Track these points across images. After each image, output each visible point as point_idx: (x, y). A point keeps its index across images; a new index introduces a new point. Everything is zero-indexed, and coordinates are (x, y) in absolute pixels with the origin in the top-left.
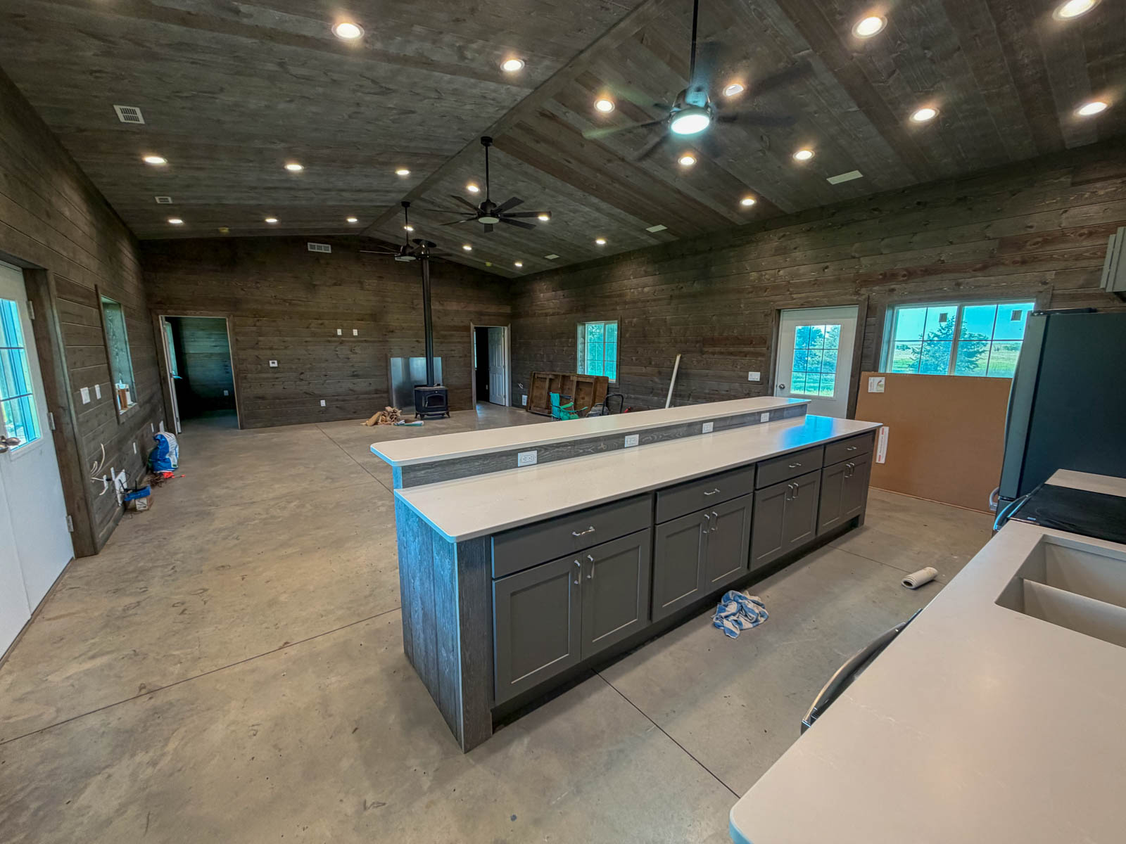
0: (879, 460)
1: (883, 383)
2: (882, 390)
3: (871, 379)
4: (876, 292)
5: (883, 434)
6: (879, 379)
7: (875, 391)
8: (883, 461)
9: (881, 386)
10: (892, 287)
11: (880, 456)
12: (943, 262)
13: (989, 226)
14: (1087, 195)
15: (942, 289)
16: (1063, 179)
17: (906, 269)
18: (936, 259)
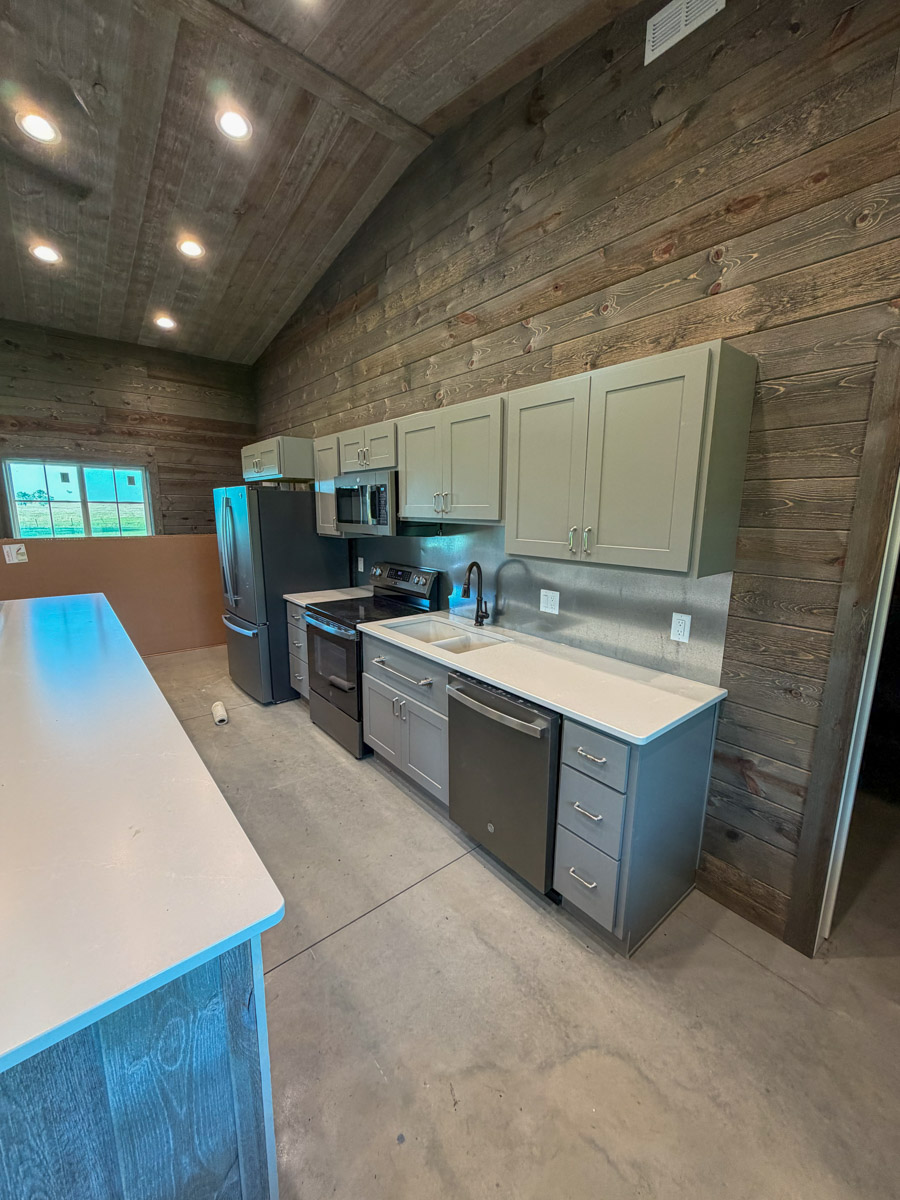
1: (23, 550)
2: (25, 559)
3: (6, 548)
6: (17, 546)
7: (16, 561)
9: (22, 554)
10: (2, 436)
12: (56, 418)
13: (92, 392)
14: (160, 389)
15: (62, 447)
16: (141, 369)
17: (14, 418)
18: (47, 414)
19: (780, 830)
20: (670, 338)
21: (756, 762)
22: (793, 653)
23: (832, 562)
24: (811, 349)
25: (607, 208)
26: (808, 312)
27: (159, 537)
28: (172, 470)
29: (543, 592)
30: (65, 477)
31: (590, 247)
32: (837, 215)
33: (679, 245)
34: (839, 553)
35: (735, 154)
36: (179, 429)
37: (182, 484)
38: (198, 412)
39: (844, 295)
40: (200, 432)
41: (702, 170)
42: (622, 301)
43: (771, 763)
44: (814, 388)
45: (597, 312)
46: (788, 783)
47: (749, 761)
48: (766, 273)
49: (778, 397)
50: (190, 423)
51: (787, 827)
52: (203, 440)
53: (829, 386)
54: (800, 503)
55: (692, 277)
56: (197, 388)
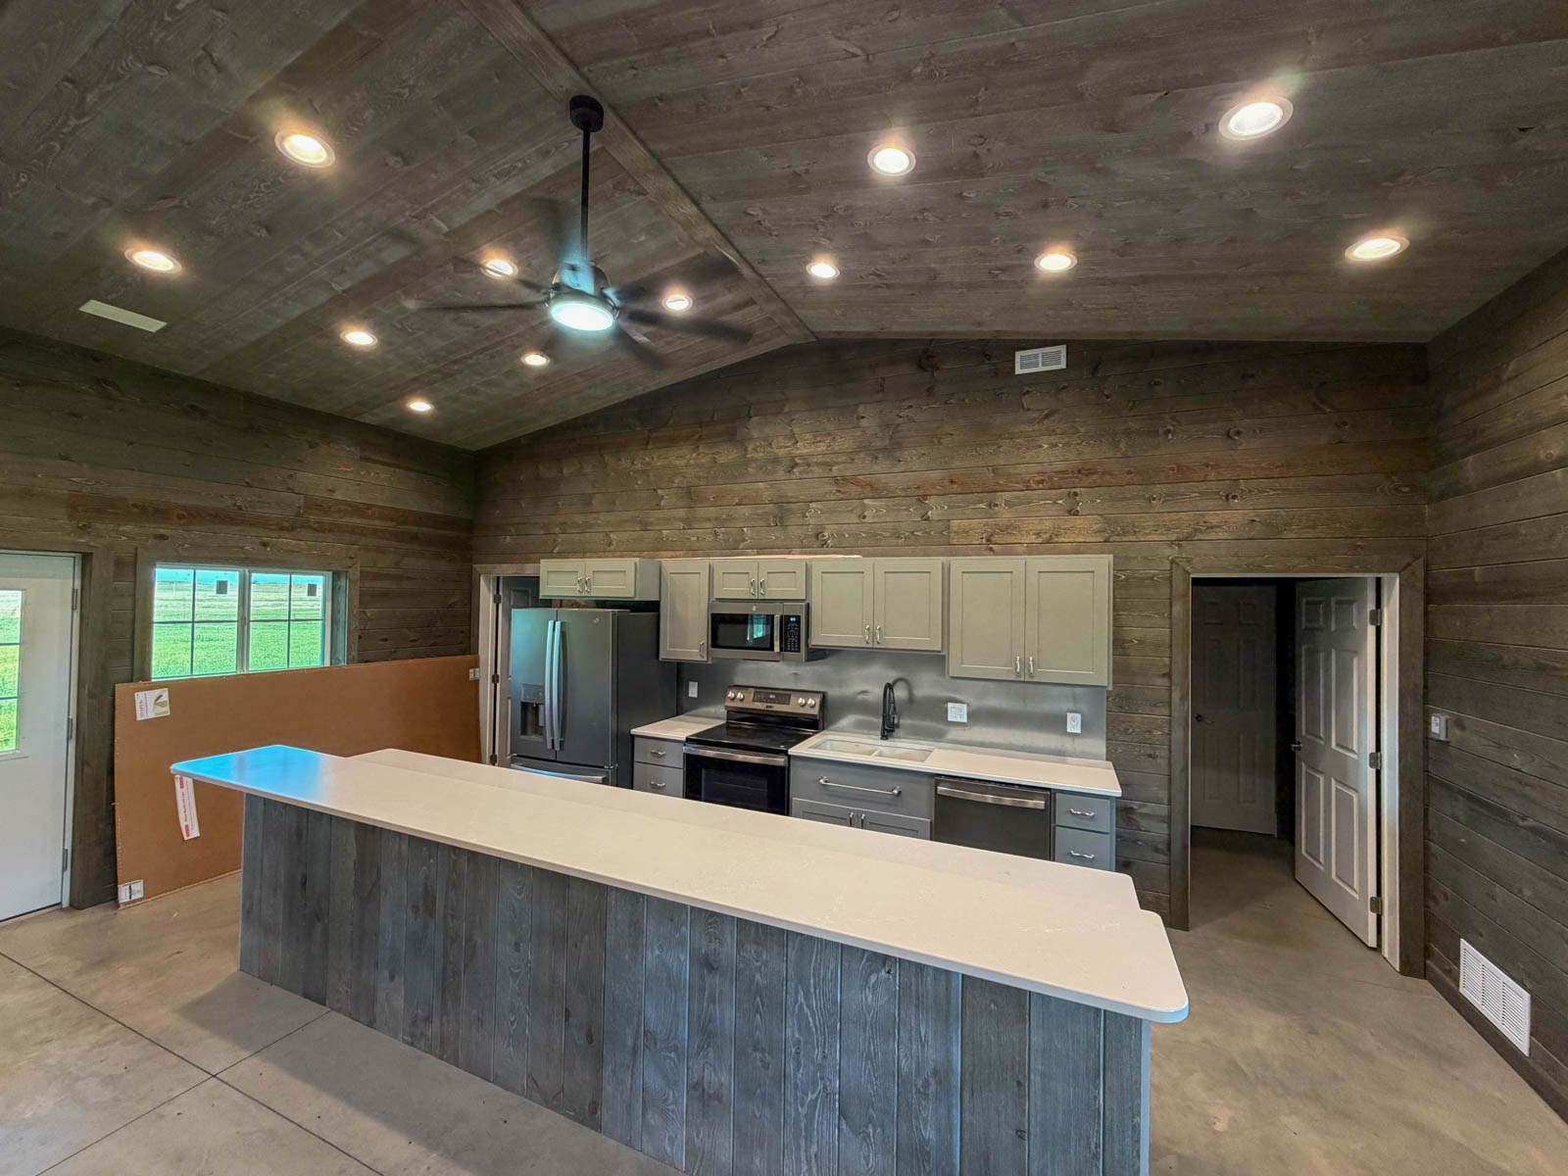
0: (188, 835)
1: (165, 698)
2: (166, 711)
3: (140, 697)
4: (125, 534)
5: (182, 787)
6: (157, 692)
7: (152, 715)
8: (195, 833)
9: (163, 704)
10: (162, 531)
11: (187, 827)
12: (240, 508)
13: (291, 476)
14: (372, 474)
15: (242, 548)
16: (352, 449)
17: (184, 507)
18: (230, 502)
19: (1156, 850)
20: (1048, 535)
21: (1135, 807)
22: (1150, 732)
23: (1164, 675)
24: (1136, 558)
25: (993, 444)
26: (1133, 538)
27: (354, 666)
28: (376, 576)
29: (950, 705)
30: (222, 588)
31: (980, 464)
32: (1141, 493)
33: (1047, 482)
34: (1167, 671)
35: (1080, 444)
36: (390, 524)
37: (385, 595)
38: (412, 503)
39: (1150, 534)
40: (414, 529)
41: (1060, 445)
42: (1009, 504)
43: (1144, 805)
44: (1141, 578)
45: (989, 506)
46: (1158, 816)
47: (1132, 809)
48: (1106, 512)
49: (1122, 581)
50: (404, 517)
51: (1160, 846)
52: (414, 538)
53: (1147, 578)
54: (1141, 642)
55: (1060, 502)
56: (413, 474)
